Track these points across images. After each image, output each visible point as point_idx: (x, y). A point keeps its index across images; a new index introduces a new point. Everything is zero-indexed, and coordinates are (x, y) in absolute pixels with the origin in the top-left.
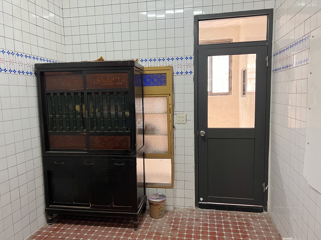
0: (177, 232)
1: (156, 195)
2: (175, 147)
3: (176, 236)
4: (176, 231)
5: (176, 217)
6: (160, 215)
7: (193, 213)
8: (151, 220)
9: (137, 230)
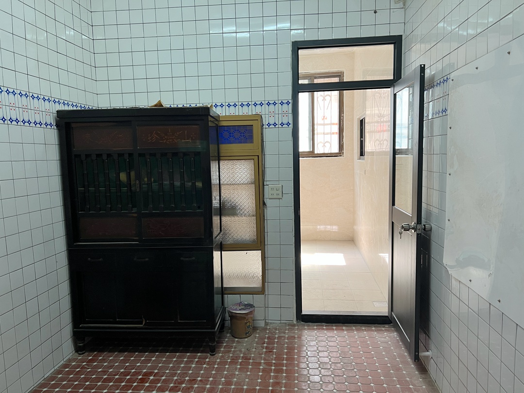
0: (273, 355)
1: (240, 304)
2: (266, 233)
3: (272, 359)
4: (271, 353)
5: (270, 335)
6: (246, 333)
7: (293, 329)
8: (234, 341)
9: (214, 355)
